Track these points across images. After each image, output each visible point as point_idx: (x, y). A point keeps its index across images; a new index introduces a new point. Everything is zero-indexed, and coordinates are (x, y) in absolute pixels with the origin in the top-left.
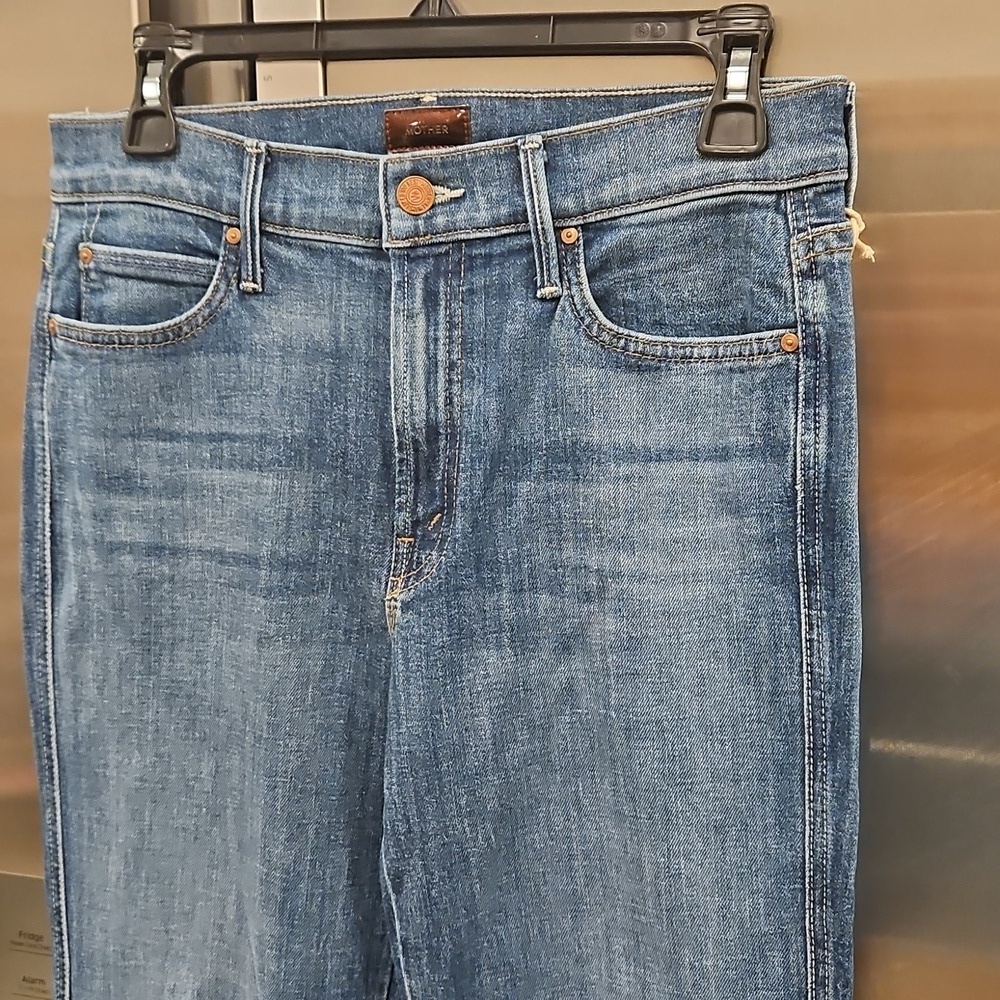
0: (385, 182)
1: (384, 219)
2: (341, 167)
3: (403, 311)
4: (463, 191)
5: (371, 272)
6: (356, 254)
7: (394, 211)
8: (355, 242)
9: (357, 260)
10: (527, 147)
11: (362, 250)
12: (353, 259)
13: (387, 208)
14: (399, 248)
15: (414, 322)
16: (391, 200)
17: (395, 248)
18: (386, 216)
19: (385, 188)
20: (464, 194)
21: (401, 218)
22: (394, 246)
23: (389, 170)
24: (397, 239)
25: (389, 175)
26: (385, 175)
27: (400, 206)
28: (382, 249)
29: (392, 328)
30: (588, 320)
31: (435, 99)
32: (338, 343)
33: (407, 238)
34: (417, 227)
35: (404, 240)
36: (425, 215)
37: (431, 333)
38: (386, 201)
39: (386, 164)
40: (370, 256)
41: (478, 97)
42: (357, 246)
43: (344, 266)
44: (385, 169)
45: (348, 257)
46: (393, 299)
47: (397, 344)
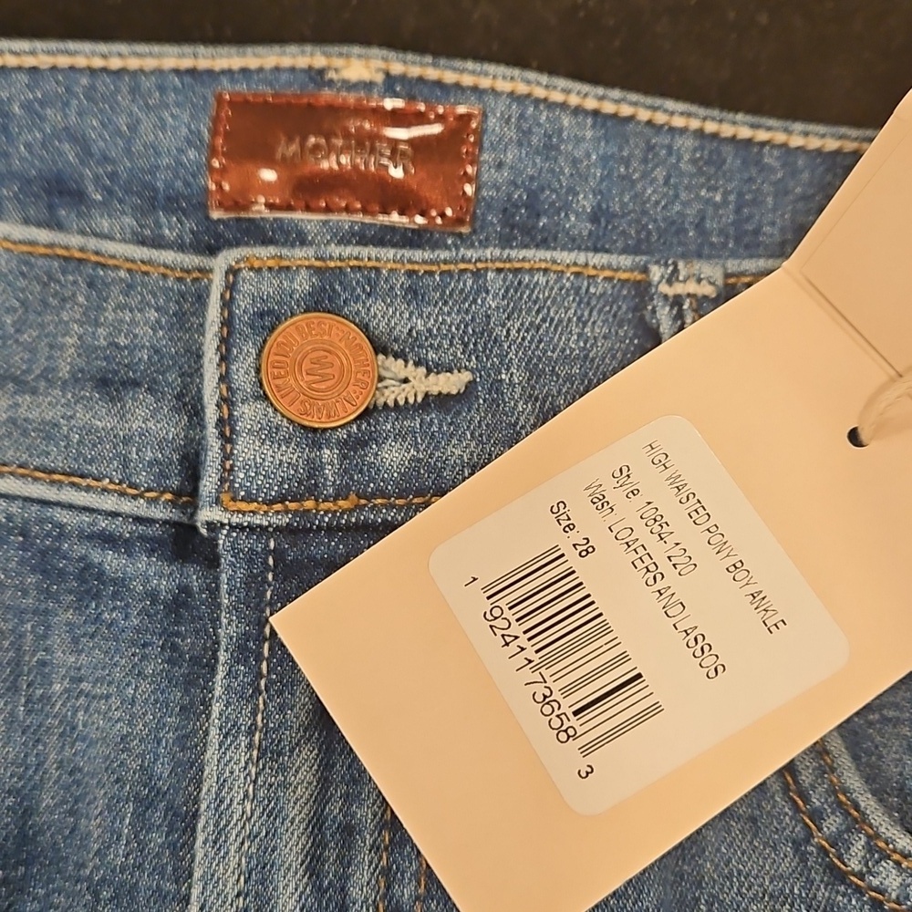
0: (227, 323)
1: (211, 431)
2: (91, 285)
3: (251, 733)
4: (466, 376)
5: (153, 596)
6: (108, 540)
7: (248, 413)
8: (109, 503)
9: (111, 561)
10: (679, 289)
11: (126, 529)
12: (96, 556)
13: (227, 401)
14: (252, 529)
15: (283, 769)
16: (242, 376)
17: (240, 527)
18: (220, 422)
19: (223, 341)
20: (471, 385)
21: (269, 434)
22: (236, 519)
23: (245, 288)
24: (249, 498)
25: (243, 303)
26: (227, 304)
27: (266, 397)
28: (195, 529)
29: (210, 784)
30: (833, 824)
31: (379, 78)
32: (28, 813)
33: (282, 499)
34: (314, 468)
35: (270, 503)
36: (343, 434)
37: (334, 808)
38: (224, 378)
39: (233, 271)
40: (153, 546)
41: (511, 94)
42: (115, 515)
43: (62, 574)
44: (231, 287)
45: (80, 550)
46: (218, 691)
47: (217, 841)
